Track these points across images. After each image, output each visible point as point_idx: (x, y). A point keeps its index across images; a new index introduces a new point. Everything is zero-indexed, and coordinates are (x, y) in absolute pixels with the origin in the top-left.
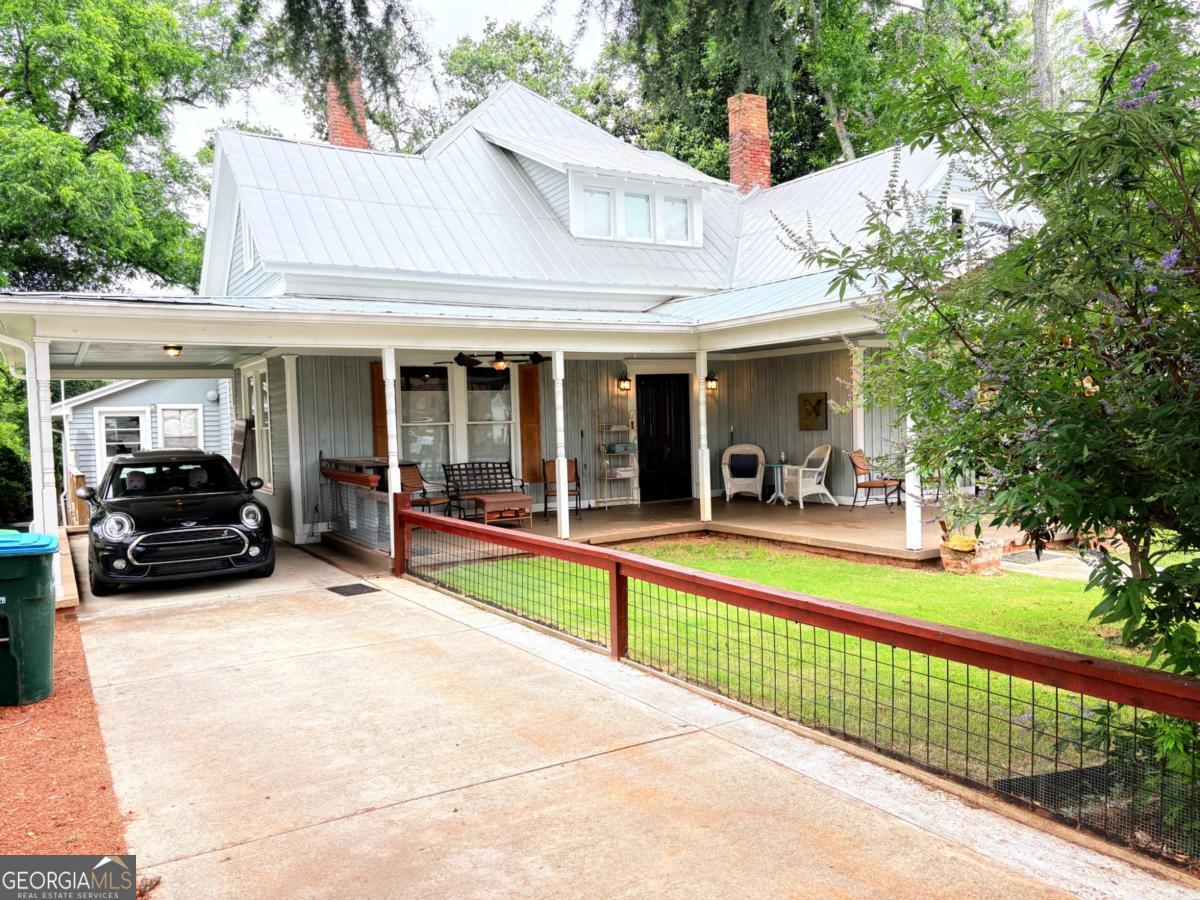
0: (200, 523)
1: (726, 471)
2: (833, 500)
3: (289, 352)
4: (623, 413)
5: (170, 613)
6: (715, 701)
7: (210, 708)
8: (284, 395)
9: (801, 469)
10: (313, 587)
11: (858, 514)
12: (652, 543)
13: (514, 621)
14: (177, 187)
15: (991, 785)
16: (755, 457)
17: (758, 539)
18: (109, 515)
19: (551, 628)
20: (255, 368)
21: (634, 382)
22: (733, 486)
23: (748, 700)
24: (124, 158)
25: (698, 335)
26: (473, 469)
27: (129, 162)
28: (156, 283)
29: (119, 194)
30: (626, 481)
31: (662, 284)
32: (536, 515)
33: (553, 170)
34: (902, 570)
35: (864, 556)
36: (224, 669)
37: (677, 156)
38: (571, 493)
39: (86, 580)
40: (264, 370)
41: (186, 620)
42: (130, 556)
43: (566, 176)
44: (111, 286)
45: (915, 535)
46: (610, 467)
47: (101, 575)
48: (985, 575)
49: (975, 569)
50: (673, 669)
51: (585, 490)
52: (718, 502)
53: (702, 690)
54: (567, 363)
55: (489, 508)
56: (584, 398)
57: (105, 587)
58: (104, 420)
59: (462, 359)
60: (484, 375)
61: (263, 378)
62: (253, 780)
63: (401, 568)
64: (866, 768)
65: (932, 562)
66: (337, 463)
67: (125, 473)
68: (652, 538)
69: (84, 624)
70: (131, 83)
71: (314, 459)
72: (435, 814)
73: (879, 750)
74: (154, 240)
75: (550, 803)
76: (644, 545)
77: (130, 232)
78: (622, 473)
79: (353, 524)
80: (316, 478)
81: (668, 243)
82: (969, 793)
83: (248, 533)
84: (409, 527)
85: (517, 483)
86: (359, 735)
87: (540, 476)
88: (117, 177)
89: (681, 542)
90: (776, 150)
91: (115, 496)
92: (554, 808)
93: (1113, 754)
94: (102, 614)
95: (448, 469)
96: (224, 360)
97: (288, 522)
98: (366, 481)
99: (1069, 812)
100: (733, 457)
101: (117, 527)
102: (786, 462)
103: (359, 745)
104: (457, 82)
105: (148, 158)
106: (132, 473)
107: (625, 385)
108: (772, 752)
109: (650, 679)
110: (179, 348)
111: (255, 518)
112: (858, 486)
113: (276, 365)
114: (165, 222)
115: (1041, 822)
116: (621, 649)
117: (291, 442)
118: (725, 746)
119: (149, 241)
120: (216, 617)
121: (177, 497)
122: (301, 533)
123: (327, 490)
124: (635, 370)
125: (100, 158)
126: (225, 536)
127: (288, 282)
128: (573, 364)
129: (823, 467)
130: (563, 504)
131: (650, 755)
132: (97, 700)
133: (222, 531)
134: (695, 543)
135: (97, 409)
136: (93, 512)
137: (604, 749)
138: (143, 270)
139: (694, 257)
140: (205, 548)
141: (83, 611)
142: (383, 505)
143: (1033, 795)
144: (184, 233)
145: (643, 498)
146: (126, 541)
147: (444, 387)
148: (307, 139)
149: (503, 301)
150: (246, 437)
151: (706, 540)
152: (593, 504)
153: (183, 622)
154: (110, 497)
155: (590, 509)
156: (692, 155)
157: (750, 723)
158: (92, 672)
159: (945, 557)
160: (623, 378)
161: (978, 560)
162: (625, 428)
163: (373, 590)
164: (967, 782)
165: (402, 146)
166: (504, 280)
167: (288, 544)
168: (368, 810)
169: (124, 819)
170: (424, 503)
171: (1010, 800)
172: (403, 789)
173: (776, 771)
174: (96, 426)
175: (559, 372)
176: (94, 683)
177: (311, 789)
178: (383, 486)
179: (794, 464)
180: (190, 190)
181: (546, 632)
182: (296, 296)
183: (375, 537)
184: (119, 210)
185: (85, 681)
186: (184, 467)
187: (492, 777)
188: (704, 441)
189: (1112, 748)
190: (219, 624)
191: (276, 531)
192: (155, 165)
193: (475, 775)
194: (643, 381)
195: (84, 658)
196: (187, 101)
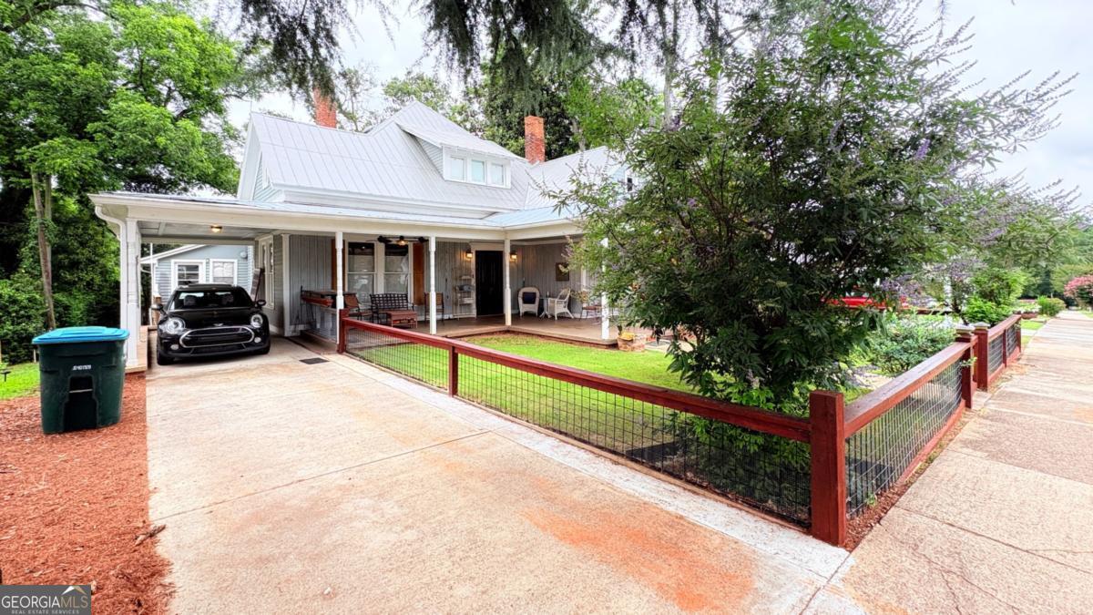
0: (225, 324)
1: (520, 301)
2: (571, 316)
3: (285, 232)
4: (468, 270)
5: (204, 374)
6: (499, 416)
7: (217, 427)
8: (282, 256)
9: (556, 300)
10: (291, 360)
11: (582, 322)
12: (480, 337)
13: (400, 377)
14: (231, 142)
15: (625, 453)
16: (535, 294)
17: (533, 334)
18: (170, 319)
19: (419, 381)
20: (265, 241)
21: (474, 254)
22: (524, 308)
23: (515, 415)
24: (199, 124)
25: (506, 232)
26: (387, 297)
27: (203, 127)
28: (215, 193)
29: (193, 143)
30: (469, 305)
31: (490, 205)
32: (419, 322)
33: (435, 146)
34: (599, 350)
35: (583, 343)
36: (230, 406)
37: (501, 145)
38: (438, 311)
39: (155, 356)
40: (271, 241)
41: (213, 378)
42: (181, 342)
43: (441, 150)
44: (188, 194)
45: (606, 333)
46: (461, 297)
47: (162, 353)
48: (638, 352)
49: (633, 349)
50: (479, 401)
51: (446, 310)
52: (516, 317)
53: (493, 411)
54: (437, 243)
55: (394, 318)
56: (448, 261)
57: (165, 361)
58: (177, 268)
59: (382, 239)
60: (394, 248)
61: (271, 245)
62: (234, 467)
63: (342, 349)
64: (569, 447)
65: (614, 346)
66: (310, 293)
67: (183, 296)
68: (480, 334)
69: (149, 381)
70: (205, 85)
71: (297, 290)
72: (338, 482)
73: (575, 439)
74: (214, 169)
75: (403, 473)
76: (475, 338)
77: (199, 164)
78: (467, 301)
79: (318, 326)
80: (299, 301)
81: (493, 185)
82: (614, 457)
83: (254, 330)
84: (347, 328)
85: (410, 305)
86: (302, 440)
87: (423, 302)
88: (192, 134)
89: (495, 337)
90: (549, 144)
91: (176, 308)
92: (405, 475)
93: (678, 435)
94: (161, 375)
95: (373, 297)
96: (248, 236)
97: (281, 324)
98: (325, 303)
99: (659, 464)
100: (524, 293)
101: (174, 326)
102: (550, 296)
103: (301, 445)
104: (391, 99)
105: (215, 126)
106: (188, 296)
107: (470, 255)
108: (523, 441)
109: (468, 407)
110: (220, 228)
111: (259, 322)
112: (583, 309)
113: (278, 239)
114: (222, 160)
115: (646, 470)
116: (454, 391)
117: (284, 280)
118: (500, 439)
119: (212, 170)
120: (230, 377)
121: (214, 310)
122: (289, 330)
123: (304, 307)
124: (475, 248)
125: (182, 123)
126: (240, 332)
127: (286, 195)
128: (442, 245)
129: (566, 299)
130: (434, 316)
131: (460, 446)
132: (148, 424)
133: (238, 329)
134: (501, 337)
135: (173, 261)
136: (161, 317)
137: (437, 443)
138: (208, 186)
139: (505, 193)
140: (227, 338)
141: (150, 373)
142: (334, 315)
143: (642, 457)
144: (233, 167)
145: (478, 313)
146: (180, 334)
147: (373, 254)
148: (307, 122)
149: (406, 210)
150: (260, 279)
151: (508, 335)
152: (451, 316)
153: (210, 379)
154: (172, 308)
155: (449, 319)
156: (508, 144)
157: (515, 427)
158: (148, 408)
159: (620, 343)
160: (469, 252)
161: (634, 345)
162: (468, 277)
163: (326, 361)
164: (614, 452)
165: (360, 129)
166: (408, 199)
167: (280, 337)
168: (300, 481)
169: (150, 492)
170: (359, 315)
171: (633, 460)
172: (323, 468)
173: (524, 451)
174: (172, 270)
175: (433, 248)
176: (148, 414)
177: (269, 471)
178: (334, 305)
179: (553, 297)
180: (238, 144)
181: (416, 383)
182: (291, 202)
183: (330, 332)
184: (194, 152)
185: (143, 413)
186: (219, 294)
187: (374, 460)
188: (508, 285)
189: (678, 432)
190: (230, 381)
191: (273, 329)
192: (218, 130)
193: (365, 459)
194: (478, 253)
195: (145, 401)
196: (238, 97)
